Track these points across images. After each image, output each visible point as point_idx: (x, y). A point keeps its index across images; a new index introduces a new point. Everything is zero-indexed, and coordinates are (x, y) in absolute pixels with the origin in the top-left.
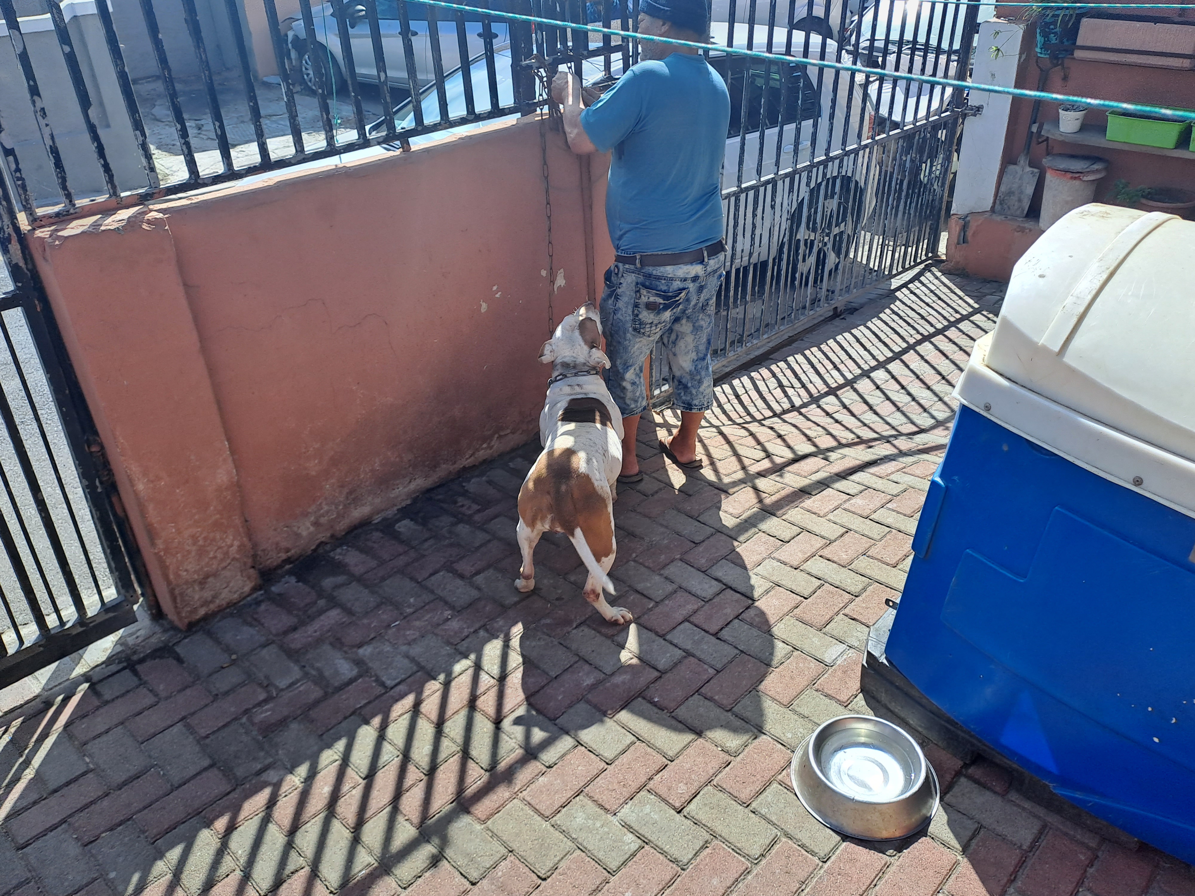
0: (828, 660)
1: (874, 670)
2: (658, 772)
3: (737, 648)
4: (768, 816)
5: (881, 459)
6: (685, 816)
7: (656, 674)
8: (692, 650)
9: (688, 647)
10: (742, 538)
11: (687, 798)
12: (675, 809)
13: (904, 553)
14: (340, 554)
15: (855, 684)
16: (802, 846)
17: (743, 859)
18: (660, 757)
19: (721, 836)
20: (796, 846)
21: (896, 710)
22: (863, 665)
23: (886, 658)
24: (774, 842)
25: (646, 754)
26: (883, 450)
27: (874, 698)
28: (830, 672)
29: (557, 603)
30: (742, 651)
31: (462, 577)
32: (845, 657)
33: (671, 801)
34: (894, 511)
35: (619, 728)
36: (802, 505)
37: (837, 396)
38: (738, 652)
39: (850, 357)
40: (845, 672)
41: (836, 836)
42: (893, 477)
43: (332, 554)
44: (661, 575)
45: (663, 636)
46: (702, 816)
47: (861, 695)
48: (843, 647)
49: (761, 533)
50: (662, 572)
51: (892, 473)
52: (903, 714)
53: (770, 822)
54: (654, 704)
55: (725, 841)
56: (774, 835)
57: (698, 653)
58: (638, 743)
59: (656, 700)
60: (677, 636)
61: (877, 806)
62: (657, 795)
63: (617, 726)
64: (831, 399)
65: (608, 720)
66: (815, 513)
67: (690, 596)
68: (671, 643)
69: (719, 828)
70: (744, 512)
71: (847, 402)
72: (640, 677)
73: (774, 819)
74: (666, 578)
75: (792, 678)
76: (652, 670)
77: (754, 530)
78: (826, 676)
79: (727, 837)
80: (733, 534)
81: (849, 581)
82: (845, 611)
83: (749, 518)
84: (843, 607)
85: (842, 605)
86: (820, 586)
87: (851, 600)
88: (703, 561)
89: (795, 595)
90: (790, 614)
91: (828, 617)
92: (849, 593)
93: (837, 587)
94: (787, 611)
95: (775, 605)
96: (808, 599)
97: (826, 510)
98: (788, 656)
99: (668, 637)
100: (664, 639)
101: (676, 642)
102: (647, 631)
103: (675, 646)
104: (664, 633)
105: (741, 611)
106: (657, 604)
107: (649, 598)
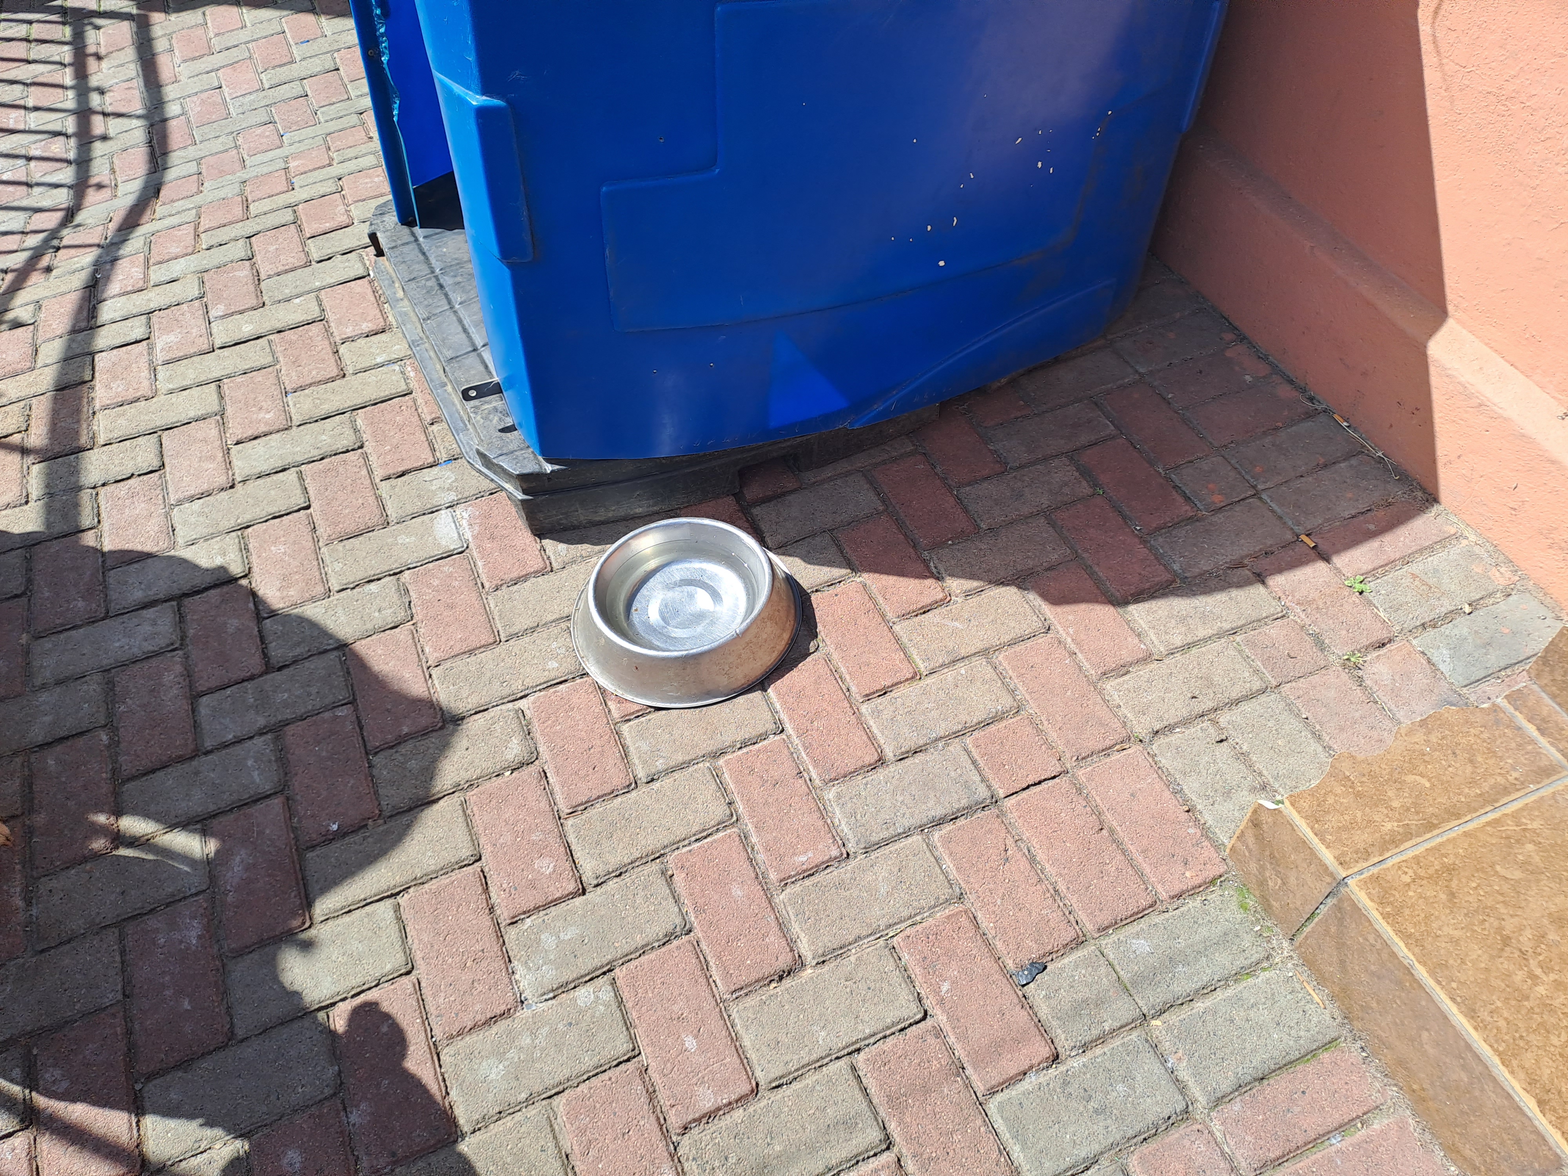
0: (455, 545)
1: (545, 492)
2: (486, 889)
4: (672, 764)
6: (597, 886)
11: (568, 865)
12: (573, 895)
15: (525, 538)
16: (744, 744)
17: (721, 834)
20: (740, 752)
23: (549, 461)
24: (717, 776)
28: (475, 554)
32: (464, 522)
40: (492, 537)
46: (618, 857)
47: (546, 542)
49: (102, 491)
53: (682, 766)
55: (676, 845)
56: (706, 771)
58: (403, 900)
62: (528, 913)
69: (651, 842)
73: (680, 758)
75: (450, 607)
77: (85, 496)
78: (479, 564)
81: (324, 437)
82: (379, 474)
83: (47, 486)
84: (370, 472)
85: (364, 472)
86: (301, 476)
87: (365, 457)
88: (81, 604)
89: (290, 517)
90: (321, 544)
91: (372, 500)
92: (348, 451)
93: (322, 459)
94: (311, 544)
95: (285, 553)
96: (313, 505)
97: (146, 383)
98: (404, 590)
99: (208, 744)
100: (207, 753)
101: (231, 737)
102: (161, 774)
103: (239, 741)
104: (192, 747)
105: (251, 605)
106: (110, 726)
107: (82, 734)
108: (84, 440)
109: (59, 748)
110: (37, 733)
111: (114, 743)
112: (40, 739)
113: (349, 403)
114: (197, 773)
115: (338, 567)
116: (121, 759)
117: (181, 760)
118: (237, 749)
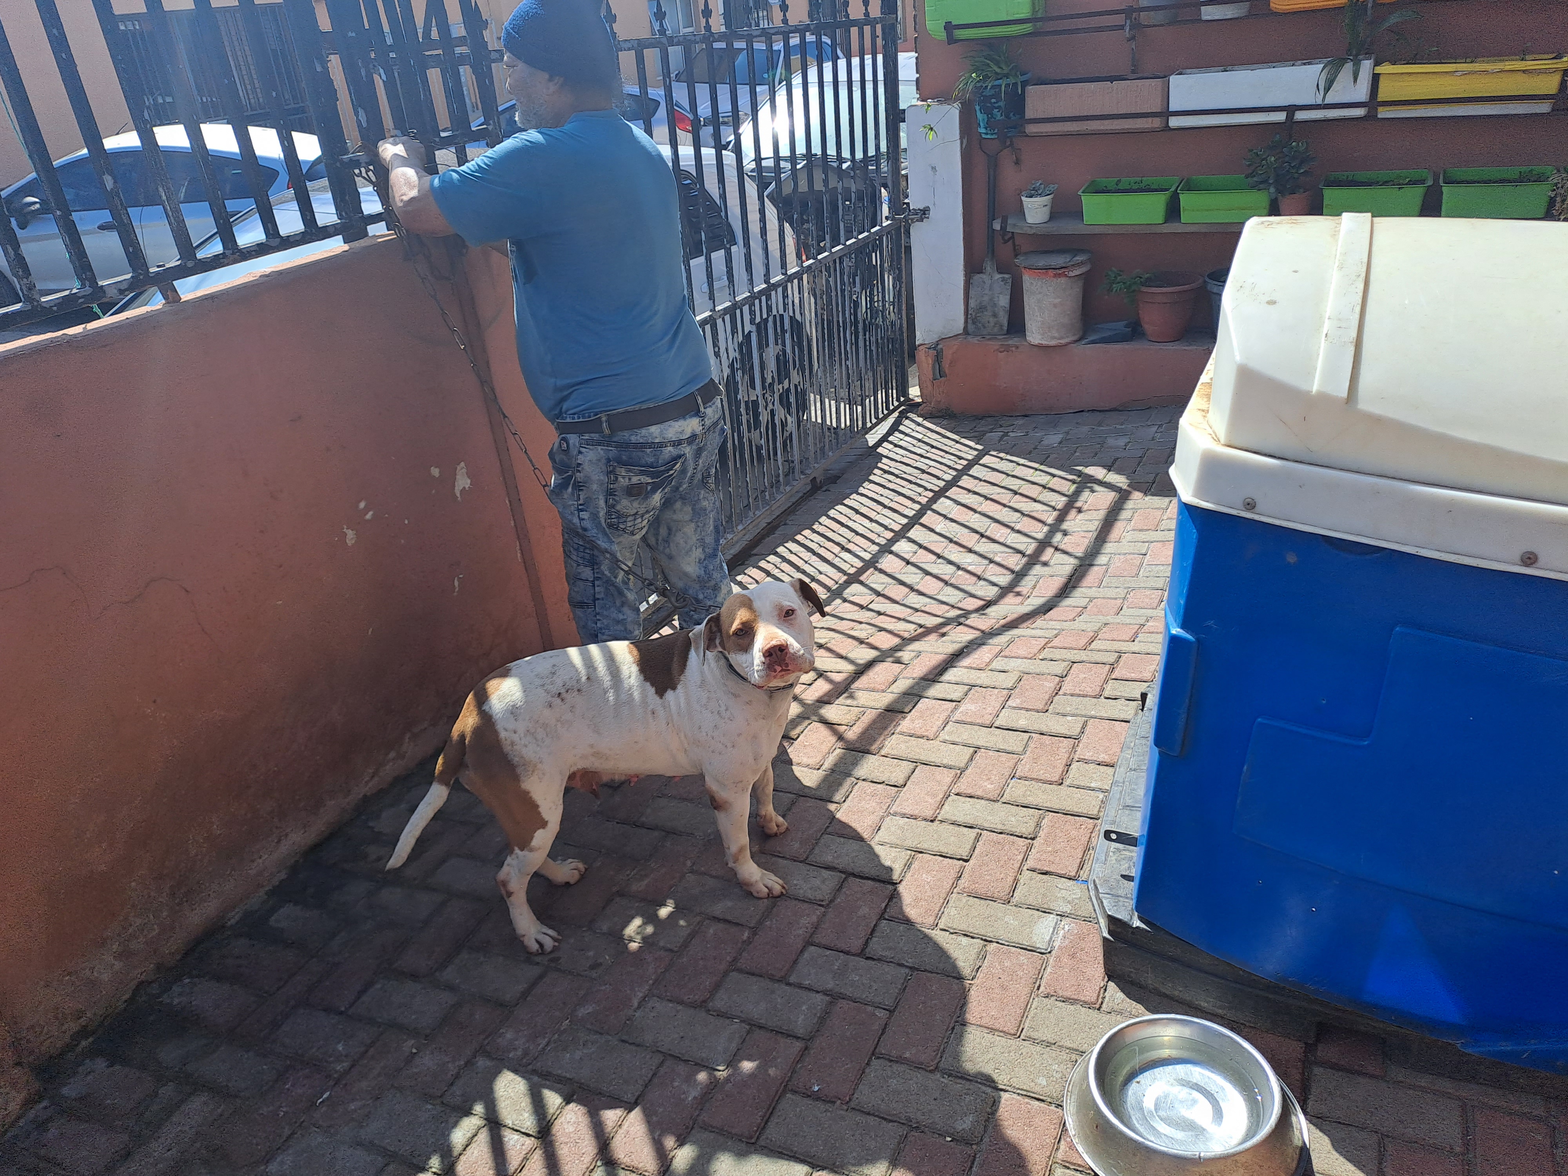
0: (1041, 945)
1: (1125, 942)
3: (901, 965)
5: (966, 647)
8: (837, 989)
9: (830, 985)
13: (1064, 762)
14: (180, 994)
15: (1097, 970)
21: (1176, 993)
22: (1104, 939)
26: (961, 636)
27: (1132, 983)
28: (1051, 961)
29: (594, 974)
30: (911, 968)
31: (414, 976)
32: (1061, 933)
34: (1021, 709)
35: (776, 1157)
37: (862, 583)
38: (907, 971)
39: (857, 533)
40: (1073, 956)
42: (995, 665)
43: (165, 999)
45: (783, 980)
47: (1111, 984)
48: (1052, 919)
51: (991, 661)
52: (1187, 997)
57: (848, 991)
60: (807, 974)
61: (1236, 1158)
64: (855, 588)
65: (752, 1148)
67: (799, 904)
68: (800, 986)
71: (879, 588)
75: (1004, 988)
76: (789, 1040)
78: (1049, 970)
81: (1013, 819)
82: (1030, 863)
84: (1025, 859)
85: (1020, 857)
86: (978, 838)
87: (1030, 848)
88: (797, 845)
89: (950, 861)
90: (955, 890)
91: (1010, 879)
92: (1021, 837)
93: (1001, 833)
94: (949, 886)
95: (928, 883)
96: (971, 861)
97: (935, 729)
98: (982, 956)
99: (792, 979)
100: (788, 984)
101: (807, 982)
102: (755, 978)
103: (809, 989)
105: (884, 905)
106: (754, 930)
107: (737, 925)
108: (873, 748)
109: (721, 926)
110: (717, 911)
111: (748, 942)
112: (716, 914)
113: (1048, 805)
114: (773, 992)
115: (953, 912)
116: (745, 955)
117: (772, 978)
118: (804, 994)
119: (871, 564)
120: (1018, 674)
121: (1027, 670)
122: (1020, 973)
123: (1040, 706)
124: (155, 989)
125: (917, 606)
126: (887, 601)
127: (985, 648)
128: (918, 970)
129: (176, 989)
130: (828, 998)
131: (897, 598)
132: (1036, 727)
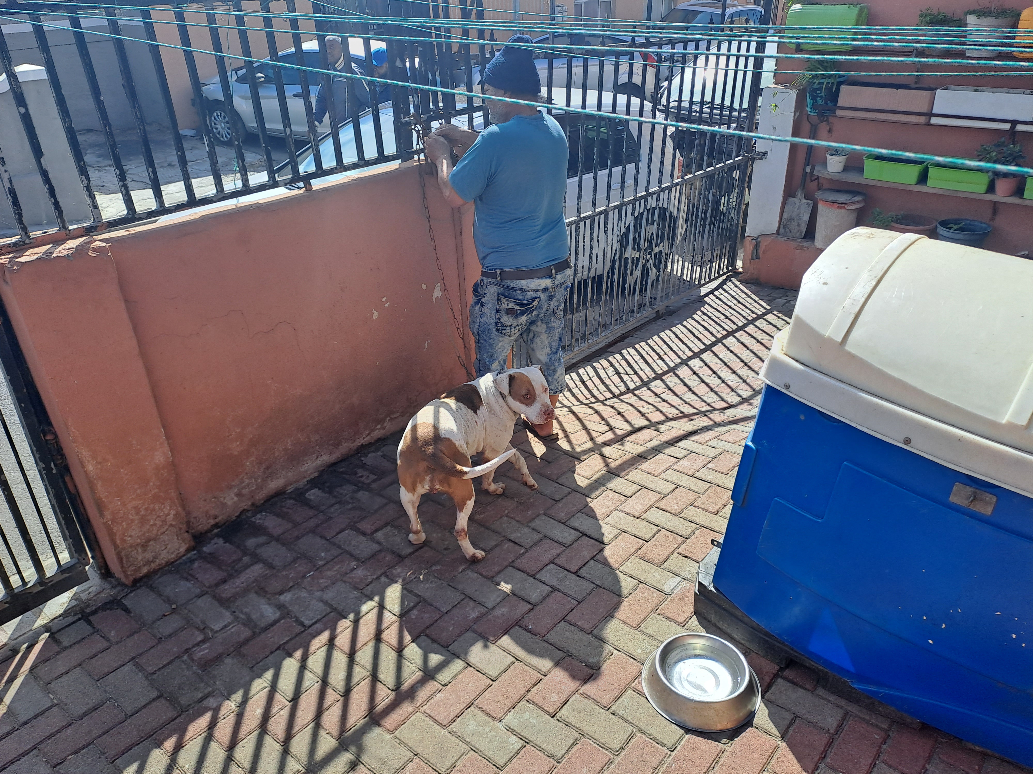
0: (667, 590)
1: (705, 596)
2: (535, 685)
3: (594, 583)
4: (625, 717)
5: (701, 429)
6: (558, 720)
7: (530, 606)
8: (557, 586)
9: (554, 584)
10: (593, 495)
11: (559, 705)
12: (549, 714)
13: (723, 503)
14: (260, 519)
15: (690, 608)
16: (654, 739)
17: (606, 752)
18: (535, 672)
19: (587, 734)
20: (648, 739)
21: (724, 628)
22: (695, 593)
23: (714, 587)
24: (631, 737)
25: (524, 671)
26: (702, 422)
27: (705, 619)
28: (669, 599)
29: (445, 552)
30: (598, 586)
31: (364, 534)
32: (680, 587)
33: (546, 708)
34: (713, 470)
35: (501, 652)
36: (640, 467)
37: (662, 380)
38: (594, 586)
39: (672, 350)
40: (681, 599)
41: (681, 730)
42: (711, 443)
43: (253, 519)
44: (529, 527)
45: (533, 576)
46: (572, 719)
47: (695, 617)
48: (679, 579)
49: (608, 491)
50: (530, 525)
51: (710, 440)
52: (728, 631)
53: (627, 721)
54: (529, 631)
55: (591, 738)
56: (630, 732)
57: (562, 588)
58: (517, 663)
59: (530, 627)
60: (545, 576)
61: (711, 704)
62: (534, 704)
63: (499, 650)
64: (658, 383)
65: (492, 645)
66: (651, 474)
67: (554, 543)
68: (540, 581)
69: (586, 728)
70: (594, 474)
71: (671, 385)
72: (516, 610)
73: (630, 718)
74: (533, 529)
75: (639, 605)
76: (525, 603)
77: (603, 488)
78: (666, 603)
79: (592, 735)
80: (586, 492)
81: (681, 526)
82: (680, 550)
83: (598, 479)
84: (678, 547)
85: (676, 546)
86: (658, 531)
87: (683, 542)
88: (563, 515)
89: (639, 540)
90: (635, 554)
91: (666, 556)
92: (681, 536)
93: (671, 532)
96: (649, 542)
97: (660, 471)
98: (635, 588)
100: (534, 578)
101: (544, 580)
102: (519, 572)
103: (544, 583)
104: (534, 573)
105: (596, 553)
106: (527, 550)
107: (520, 546)
108: (622, 474)
109: (512, 544)
110: (512, 537)
111: (522, 555)
112: (511, 538)
113: (703, 523)
114: (526, 580)
115: (630, 564)
116: (519, 560)
117: (528, 574)
118: (541, 584)
119: (672, 370)
120: (721, 450)
121: (726, 449)
122: (650, 601)
123: (724, 471)
124: (249, 514)
125: (687, 400)
126: (672, 394)
127: (711, 432)
128: (600, 587)
129: (259, 516)
130: (551, 589)
131: (678, 393)
132: (717, 481)
